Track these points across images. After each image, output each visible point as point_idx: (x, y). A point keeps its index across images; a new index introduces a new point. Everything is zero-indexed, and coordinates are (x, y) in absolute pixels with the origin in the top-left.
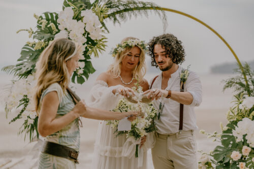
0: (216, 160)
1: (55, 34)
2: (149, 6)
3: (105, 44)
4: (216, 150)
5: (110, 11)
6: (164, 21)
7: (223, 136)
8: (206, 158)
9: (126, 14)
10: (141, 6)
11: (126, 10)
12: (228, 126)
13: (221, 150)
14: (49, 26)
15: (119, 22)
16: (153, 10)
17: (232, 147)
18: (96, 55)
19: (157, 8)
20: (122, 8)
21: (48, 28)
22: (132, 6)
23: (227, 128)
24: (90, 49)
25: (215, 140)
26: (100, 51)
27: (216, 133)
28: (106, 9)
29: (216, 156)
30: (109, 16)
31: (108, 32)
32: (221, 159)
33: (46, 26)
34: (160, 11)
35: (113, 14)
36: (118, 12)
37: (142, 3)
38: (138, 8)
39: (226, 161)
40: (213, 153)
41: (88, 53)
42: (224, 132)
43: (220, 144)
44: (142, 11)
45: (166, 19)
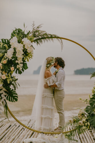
0: (87, 112)
1: (7, 50)
2: (54, 36)
3: (32, 55)
4: (87, 108)
5: (35, 39)
6: (62, 44)
7: (90, 101)
8: (82, 112)
9: (43, 40)
10: (49, 36)
11: (42, 38)
12: (93, 96)
13: (89, 108)
14: (4, 46)
15: (39, 44)
16: (56, 39)
17: (94, 106)
18: (28, 60)
19: (58, 37)
20: (40, 37)
21: (4, 47)
22: (45, 36)
23: (93, 97)
24: (25, 58)
25: (87, 103)
26: (29, 58)
27: (86, 100)
28: (33, 37)
29: (87, 111)
30: (34, 41)
31: (34, 49)
32: (89, 112)
33: (3, 46)
34: (59, 39)
35: (36, 40)
36: (38, 39)
37: (50, 35)
38: (48, 38)
39: (92, 113)
40: (85, 109)
41: (24, 59)
42: (91, 99)
43: (89, 105)
44: (50, 39)
45: (62, 43)
